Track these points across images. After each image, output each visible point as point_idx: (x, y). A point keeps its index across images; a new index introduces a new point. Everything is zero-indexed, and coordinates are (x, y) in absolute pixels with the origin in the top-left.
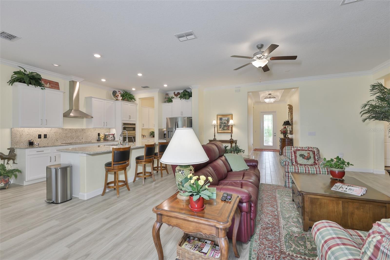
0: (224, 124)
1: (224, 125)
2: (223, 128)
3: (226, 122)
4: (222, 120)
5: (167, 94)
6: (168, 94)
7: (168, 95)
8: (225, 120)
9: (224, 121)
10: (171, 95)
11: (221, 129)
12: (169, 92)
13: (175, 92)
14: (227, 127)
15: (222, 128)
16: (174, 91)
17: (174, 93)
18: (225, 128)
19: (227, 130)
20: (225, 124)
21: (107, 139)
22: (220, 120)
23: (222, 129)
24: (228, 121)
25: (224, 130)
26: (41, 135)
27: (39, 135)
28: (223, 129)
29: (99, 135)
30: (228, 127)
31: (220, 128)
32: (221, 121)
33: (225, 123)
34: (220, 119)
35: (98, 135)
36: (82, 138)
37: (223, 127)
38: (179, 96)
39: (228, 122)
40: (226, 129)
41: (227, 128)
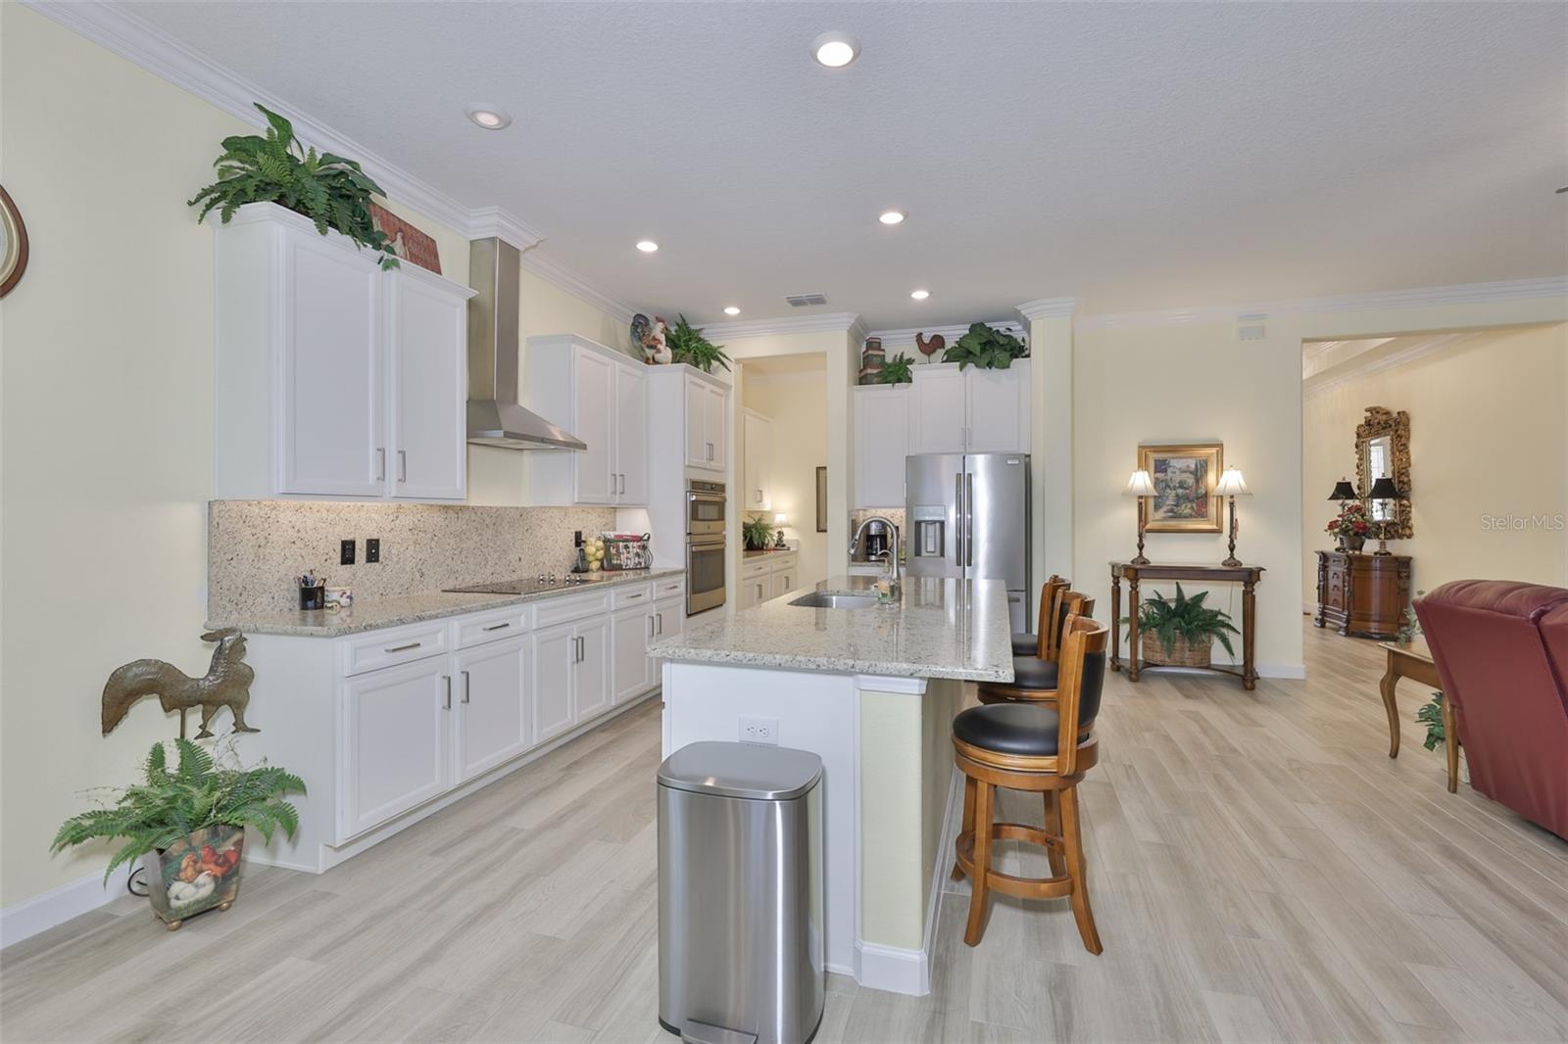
0: (1180, 491)
1: (1177, 495)
2: (1171, 511)
3: (1190, 480)
4: (1165, 471)
5: (874, 344)
6: (880, 343)
7: (879, 348)
8: (1185, 472)
9: (1178, 477)
10: (898, 345)
11: (1161, 514)
12: (887, 332)
13: (921, 334)
14: (1194, 505)
15: (1165, 509)
16: (920, 330)
17: (920, 336)
18: (1186, 509)
19: (1191, 516)
20: (1186, 489)
21: (615, 562)
22: (1155, 472)
23: (1168, 511)
24: (1200, 472)
25: (1177, 516)
26: (353, 543)
27: (344, 543)
28: (1170, 514)
29: (579, 541)
30: (1197, 506)
31: (1157, 507)
32: (1160, 475)
33: (1181, 487)
34: (1156, 467)
35: (574, 541)
36: (520, 559)
37: (1170, 502)
38: (940, 352)
39: (1197, 481)
40: (1188, 511)
41: (1192, 508)
